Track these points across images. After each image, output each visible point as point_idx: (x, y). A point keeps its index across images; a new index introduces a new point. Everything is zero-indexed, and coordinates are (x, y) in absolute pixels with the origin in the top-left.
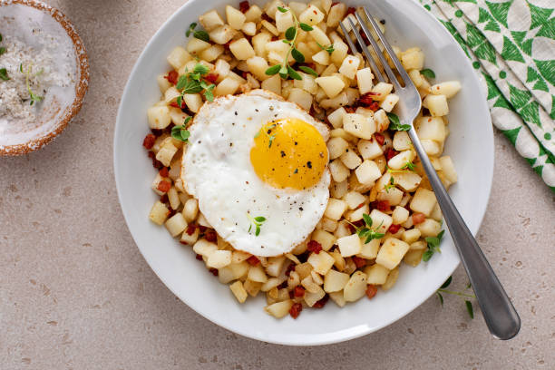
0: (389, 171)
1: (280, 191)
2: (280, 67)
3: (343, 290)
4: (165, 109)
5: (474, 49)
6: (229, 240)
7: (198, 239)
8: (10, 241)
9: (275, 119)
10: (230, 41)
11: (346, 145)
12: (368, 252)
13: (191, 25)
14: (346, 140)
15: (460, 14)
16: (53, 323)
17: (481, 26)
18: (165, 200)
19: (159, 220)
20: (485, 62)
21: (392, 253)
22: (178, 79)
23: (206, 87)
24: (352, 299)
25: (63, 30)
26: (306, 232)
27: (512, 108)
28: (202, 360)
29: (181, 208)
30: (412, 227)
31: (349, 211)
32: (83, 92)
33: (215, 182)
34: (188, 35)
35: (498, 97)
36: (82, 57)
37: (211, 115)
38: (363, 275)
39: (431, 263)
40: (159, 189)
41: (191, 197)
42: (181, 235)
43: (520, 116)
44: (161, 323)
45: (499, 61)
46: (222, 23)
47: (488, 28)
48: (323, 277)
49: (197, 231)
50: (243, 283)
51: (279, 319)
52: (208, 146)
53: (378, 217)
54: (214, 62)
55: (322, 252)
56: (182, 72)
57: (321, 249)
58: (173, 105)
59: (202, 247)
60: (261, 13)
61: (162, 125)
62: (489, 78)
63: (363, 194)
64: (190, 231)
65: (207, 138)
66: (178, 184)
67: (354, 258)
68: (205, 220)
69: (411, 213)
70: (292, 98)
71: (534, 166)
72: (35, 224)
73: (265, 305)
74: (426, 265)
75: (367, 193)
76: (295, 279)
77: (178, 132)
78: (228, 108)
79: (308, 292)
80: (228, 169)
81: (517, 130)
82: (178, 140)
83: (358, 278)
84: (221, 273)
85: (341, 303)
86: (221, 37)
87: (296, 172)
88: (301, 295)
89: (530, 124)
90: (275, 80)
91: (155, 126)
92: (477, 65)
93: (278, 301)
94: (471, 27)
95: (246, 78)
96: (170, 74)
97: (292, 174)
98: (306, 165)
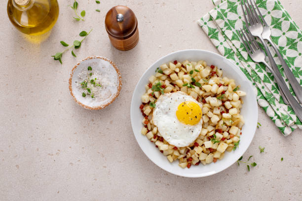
0: (223, 119)
1: (186, 125)
2: (187, 84)
3: (205, 160)
4: (148, 96)
5: (254, 78)
6: (168, 141)
7: (157, 140)
8: (91, 138)
9: (185, 101)
10: (170, 74)
11: (208, 109)
12: (214, 147)
13: (157, 69)
15: (249, 66)
16: (105, 167)
17: (256, 71)
18: (146, 127)
19: (144, 133)
20: (257, 83)
21: (222, 147)
22: (152, 86)
23: (162, 90)
24: (208, 163)
25: (113, 68)
26: (194, 139)
27: (266, 99)
28: (156, 182)
29: (152, 130)
30: (230, 139)
31: (208, 132)
32: (120, 89)
33: (164, 122)
34: (156, 71)
35: (261, 95)
36: (120, 77)
37: (163, 99)
38: (212, 155)
39: (236, 151)
40: (145, 123)
41: (155, 126)
42: (151, 139)
43: (268, 102)
44: (142, 168)
45: (262, 82)
46: (168, 68)
47: (258, 71)
48: (198, 155)
49: (157, 138)
50: (172, 156)
51: (183, 168)
52: (162, 109)
53: (218, 135)
54: (164, 81)
55: (199, 146)
56: (154, 84)
58: (150, 95)
59: (158, 143)
60: (181, 65)
61: (146, 102)
62: (258, 89)
63: (213, 127)
64: (155, 138)
65: (162, 106)
66: (151, 122)
67: (210, 149)
68: (160, 134)
69: (229, 134)
70: (191, 94)
71: (273, 120)
72: (100, 133)
73: (178, 163)
74: (234, 152)
75: (215, 126)
76: (189, 155)
77: (152, 104)
78: (169, 97)
79: (193, 159)
80: (168, 117)
81: (267, 107)
82: (152, 107)
83: (211, 155)
84: (164, 152)
85: (204, 164)
86: (167, 72)
87: (192, 119)
88: (191, 161)
89: (272, 105)
90: (185, 88)
91: (144, 102)
92: (254, 84)
93: (183, 162)
94: (253, 71)
95: (175, 86)
96: (149, 84)
97: (190, 120)
98: (195, 117)
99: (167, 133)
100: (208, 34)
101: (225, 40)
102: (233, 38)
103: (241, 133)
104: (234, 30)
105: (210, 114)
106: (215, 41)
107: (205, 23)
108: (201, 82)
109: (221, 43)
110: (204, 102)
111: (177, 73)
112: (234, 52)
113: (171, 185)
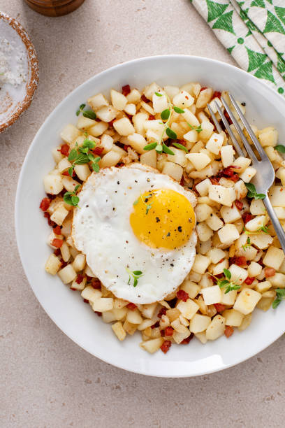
0: (246, 232)
1: (154, 250)
2: (156, 145)
3: (205, 331)
4: (59, 178)
6: (111, 289)
7: (85, 287)
9: (151, 189)
10: (114, 120)
11: (210, 210)
12: (227, 300)
13: (81, 106)
14: (210, 206)
18: (58, 253)
19: (53, 271)
21: (247, 301)
22: (69, 152)
23: (93, 160)
24: (213, 338)
26: (176, 284)
28: (87, 382)
29: (72, 260)
30: (264, 280)
31: (212, 265)
33: (101, 240)
34: (78, 114)
37: (97, 184)
38: (223, 319)
39: (279, 308)
40: (53, 245)
41: (80, 252)
42: (71, 282)
44: (54, 350)
46: (107, 104)
48: (189, 321)
49: (85, 280)
50: (123, 323)
51: (152, 353)
53: (237, 272)
54: (99, 137)
55: (189, 300)
56: (72, 146)
57: (188, 298)
58: (65, 174)
59: (89, 293)
60: (139, 96)
61: (56, 191)
63: (224, 250)
64: (79, 281)
65: (94, 203)
66: (69, 241)
67: (216, 306)
68: (92, 272)
69: (263, 266)
70: (165, 170)
73: (141, 341)
74: (275, 312)
75: (227, 249)
76: (165, 322)
77: (69, 198)
78: (111, 178)
79: (176, 332)
80: (111, 229)
82: (69, 204)
83: (218, 321)
84: (104, 315)
85: (204, 341)
86: (106, 116)
87: (169, 235)
88: (171, 334)
90: (151, 154)
91: (50, 192)
93: (152, 338)
95: (126, 151)
96: (62, 147)
97: (165, 237)
98: (177, 229)
99: (108, 269)
100: (206, 16)
101: (250, 33)
102: (269, 27)
104: (270, 7)
106: (224, 36)
109: (240, 41)
111: (130, 117)
112: (272, 62)
113: (124, 389)
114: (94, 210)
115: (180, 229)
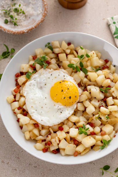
3: (65, 149)
9: (64, 80)
13: (48, 43)
14: (87, 96)
21: (89, 141)
22: (36, 59)
23: (45, 64)
28: (3, 162)
29: (19, 100)
33: (35, 94)
34: (46, 46)
37: (43, 73)
38: (76, 147)
40: (14, 91)
42: (15, 109)
46: (59, 46)
48: (60, 141)
49: (21, 110)
50: (30, 132)
53: (89, 127)
54: (51, 59)
55: (62, 131)
56: (38, 57)
58: (31, 66)
59: (20, 116)
61: (24, 71)
63: (87, 120)
65: (38, 79)
67: (74, 139)
69: (102, 131)
78: (49, 72)
79: (52, 144)
82: (27, 77)
84: (23, 127)
85: (63, 154)
86: (57, 51)
87: (65, 98)
88: (49, 145)
91: (22, 71)
95: (60, 67)
96: (34, 56)
97: (63, 98)
98: (69, 97)
99: (34, 106)
100: (113, 32)
103: (115, 136)
105: (87, 103)
107: (114, 23)
108: (89, 69)
110: (85, 89)
113: (18, 171)
114: (37, 83)
115: (70, 98)
